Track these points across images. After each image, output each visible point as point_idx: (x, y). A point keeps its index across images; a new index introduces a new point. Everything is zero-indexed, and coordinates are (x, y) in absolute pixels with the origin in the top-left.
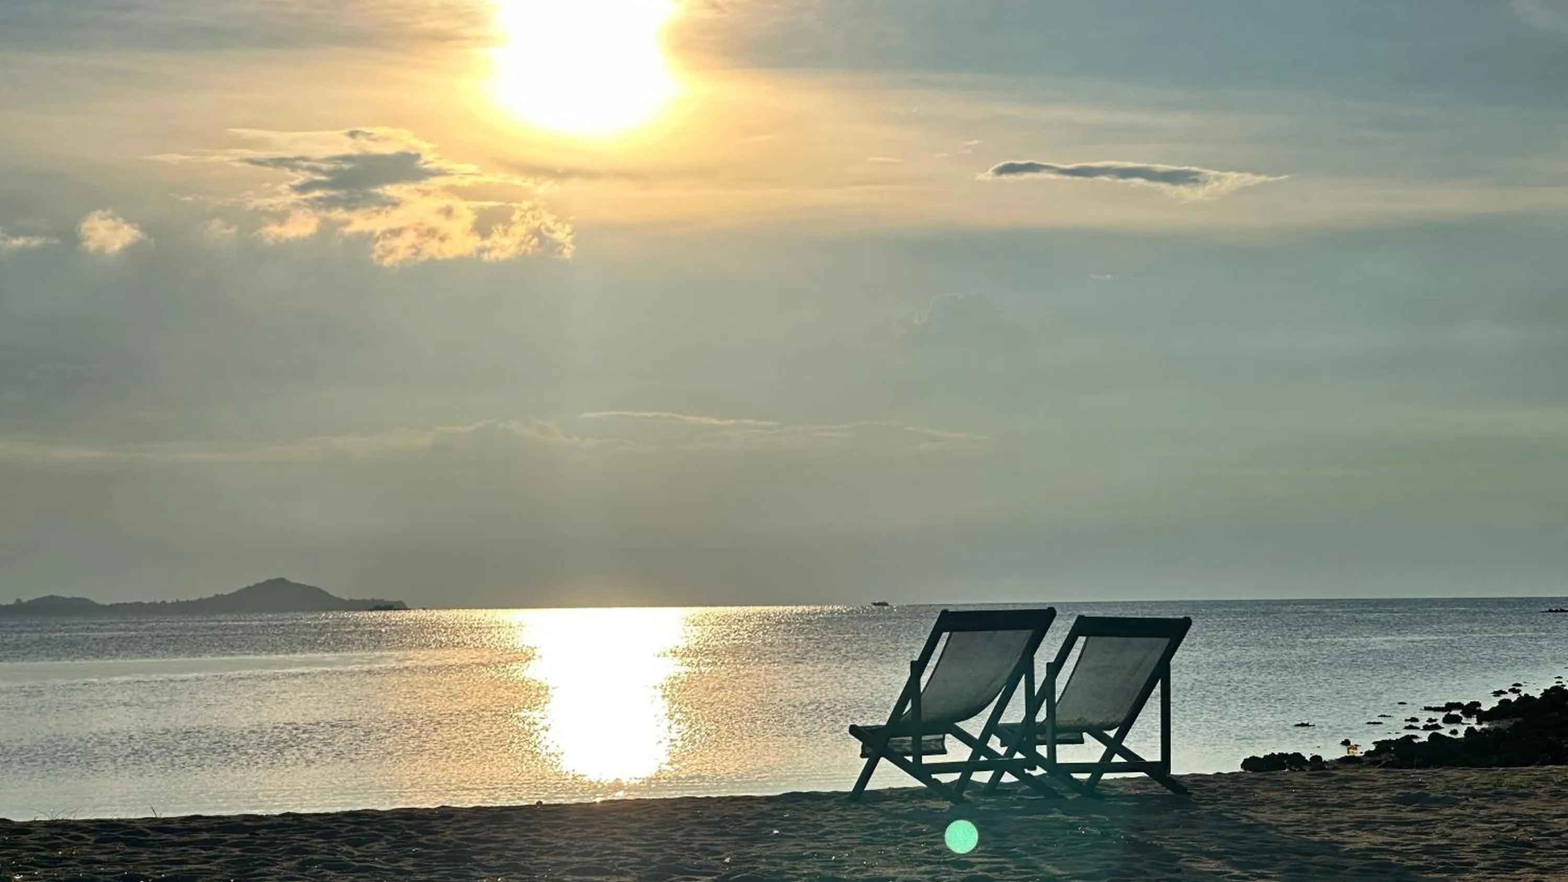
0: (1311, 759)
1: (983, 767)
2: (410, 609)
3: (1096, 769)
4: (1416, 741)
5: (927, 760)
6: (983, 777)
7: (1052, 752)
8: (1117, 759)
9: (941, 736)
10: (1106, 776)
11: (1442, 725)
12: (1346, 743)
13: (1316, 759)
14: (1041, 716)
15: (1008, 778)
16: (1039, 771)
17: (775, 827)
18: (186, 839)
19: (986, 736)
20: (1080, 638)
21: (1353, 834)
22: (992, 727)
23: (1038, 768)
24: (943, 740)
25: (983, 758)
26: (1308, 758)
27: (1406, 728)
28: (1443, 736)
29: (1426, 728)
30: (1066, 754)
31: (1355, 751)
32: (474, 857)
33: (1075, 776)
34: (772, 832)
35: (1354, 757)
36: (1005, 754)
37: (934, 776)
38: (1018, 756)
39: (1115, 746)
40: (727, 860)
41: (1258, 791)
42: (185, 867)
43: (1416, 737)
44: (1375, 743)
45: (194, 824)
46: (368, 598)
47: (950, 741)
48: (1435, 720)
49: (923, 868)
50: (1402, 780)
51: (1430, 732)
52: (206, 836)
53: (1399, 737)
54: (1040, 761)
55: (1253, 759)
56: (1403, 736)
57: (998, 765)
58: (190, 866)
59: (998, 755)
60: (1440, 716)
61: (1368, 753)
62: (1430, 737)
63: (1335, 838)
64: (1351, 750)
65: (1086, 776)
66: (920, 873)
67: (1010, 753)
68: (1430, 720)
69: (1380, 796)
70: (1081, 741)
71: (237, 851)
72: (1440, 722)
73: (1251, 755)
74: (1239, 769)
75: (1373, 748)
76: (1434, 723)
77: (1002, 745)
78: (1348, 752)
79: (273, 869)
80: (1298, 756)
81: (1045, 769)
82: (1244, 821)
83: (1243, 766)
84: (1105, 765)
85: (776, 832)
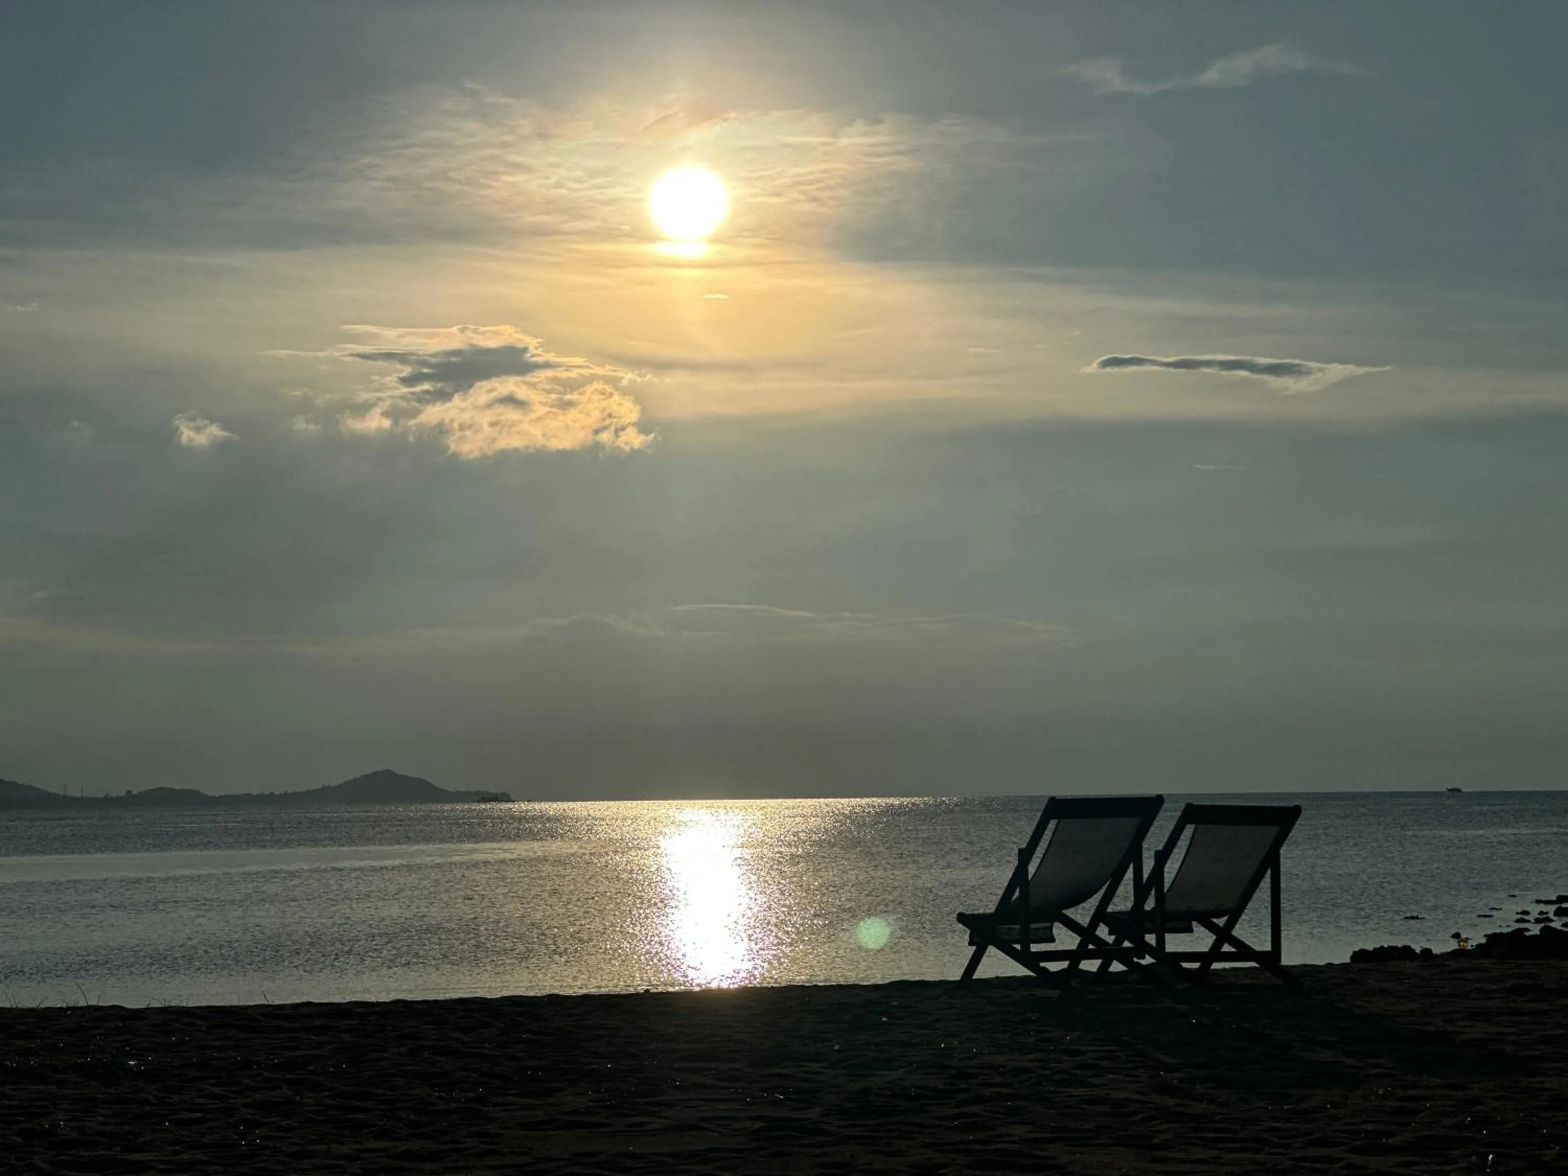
0: (1421, 952)
1: (1091, 956)
2: (513, 801)
3: (1205, 958)
4: (1527, 934)
5: (1034, 948)
6: (1090, 965)
7: (1161, 941)
8: (1227, 948)
9: (1049, 924)
10: (1216, 966)
11: (1554, 918)
12: (1456, 936)
13: (1427, 952)
14: (1150, 905)
15: (1117, 967)
16: (1148, 960)
17: (883, 1014)
18: (297, 1025)
19: (1094, 924)
20: (1188, 826)
21: (1467, 1024)
22: (1100, 915)
23: (1147, 956)
24: (1051, 928)
25: (1091, 947)
26: (1418, 951)
27: (1517, 921)
28: (1555, 929)
29: (1537, 921)
30: (1175, 943)
31: (1465, 944)
32: (584, 1044)
33: (1186, 965)
34: (880, 1019)
35: (1464, 950)
36: (1114, 942)
37: (1042, 964)
38: (1127, 944)
39: (1224, 935)
40: (837, 1047)
41: (1371, 981)
42: (298, 1053)
43: (1527, 930)
44: (1485, 936)
45: (305, 1011)
46: (473, 790)
47: (1059, 930)
48: (1547, 913)
49: (1032, 1057)
50: (1516, 971)
51: (1542, 925)
52: (318, 1022)
53: (1510, 930)
54: (1148, 949)
55: (1363, 952)
56: (1514, 929)
57: (1106, 953)
58: (302, 1052)
59: (1107, 943)
60: (1552, 909)
61: (1479, 946)
62: (1542, 930)
63: (1450, 1028)
64: (1462, 944)
65: (1196, 965)
66: (1030, 1061)
67: (1119, 942)
68: (1541, 913)
69: (1494, 987)
70: (1190, 930)
71: (347, 1038)
72: (1551, 915)
73: (1360, 948)
74: (1348, 960)
75: (1484, 941)
76: (1545, 916)
77: (1110, 934)
78: (1459, 945)
79: (385, 1055)
80: (1407, 949)
81: (1154, 959)
82: (1358, 1011)
83: (1352, 958)
84: (1215, 954)
85: (885, 1019)
